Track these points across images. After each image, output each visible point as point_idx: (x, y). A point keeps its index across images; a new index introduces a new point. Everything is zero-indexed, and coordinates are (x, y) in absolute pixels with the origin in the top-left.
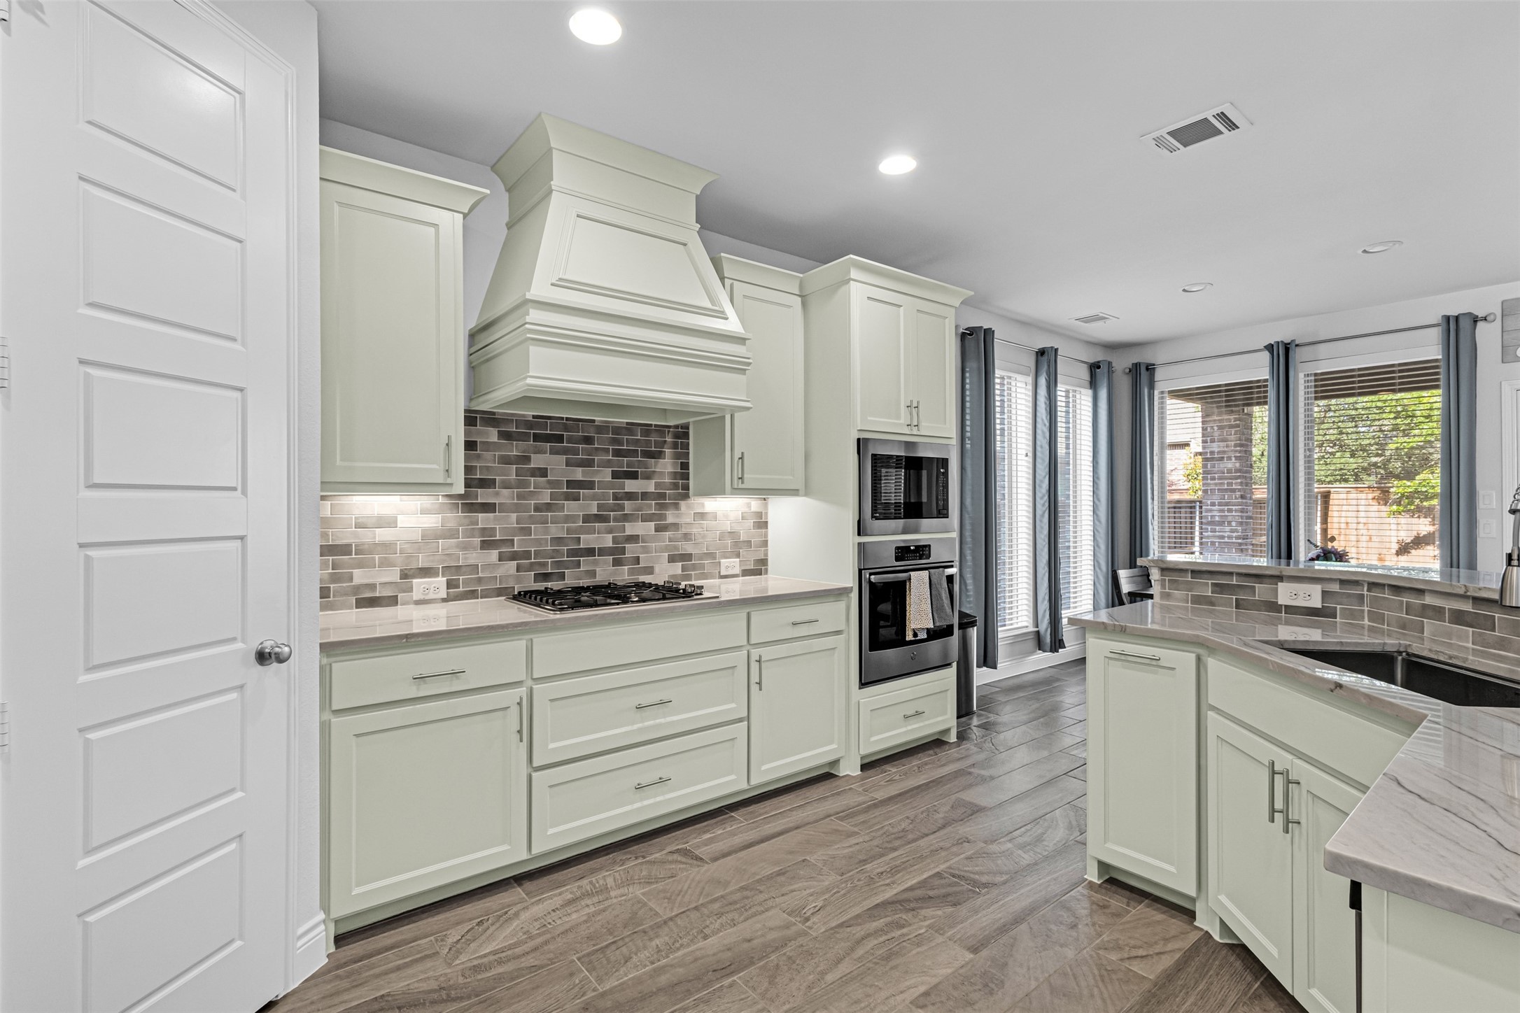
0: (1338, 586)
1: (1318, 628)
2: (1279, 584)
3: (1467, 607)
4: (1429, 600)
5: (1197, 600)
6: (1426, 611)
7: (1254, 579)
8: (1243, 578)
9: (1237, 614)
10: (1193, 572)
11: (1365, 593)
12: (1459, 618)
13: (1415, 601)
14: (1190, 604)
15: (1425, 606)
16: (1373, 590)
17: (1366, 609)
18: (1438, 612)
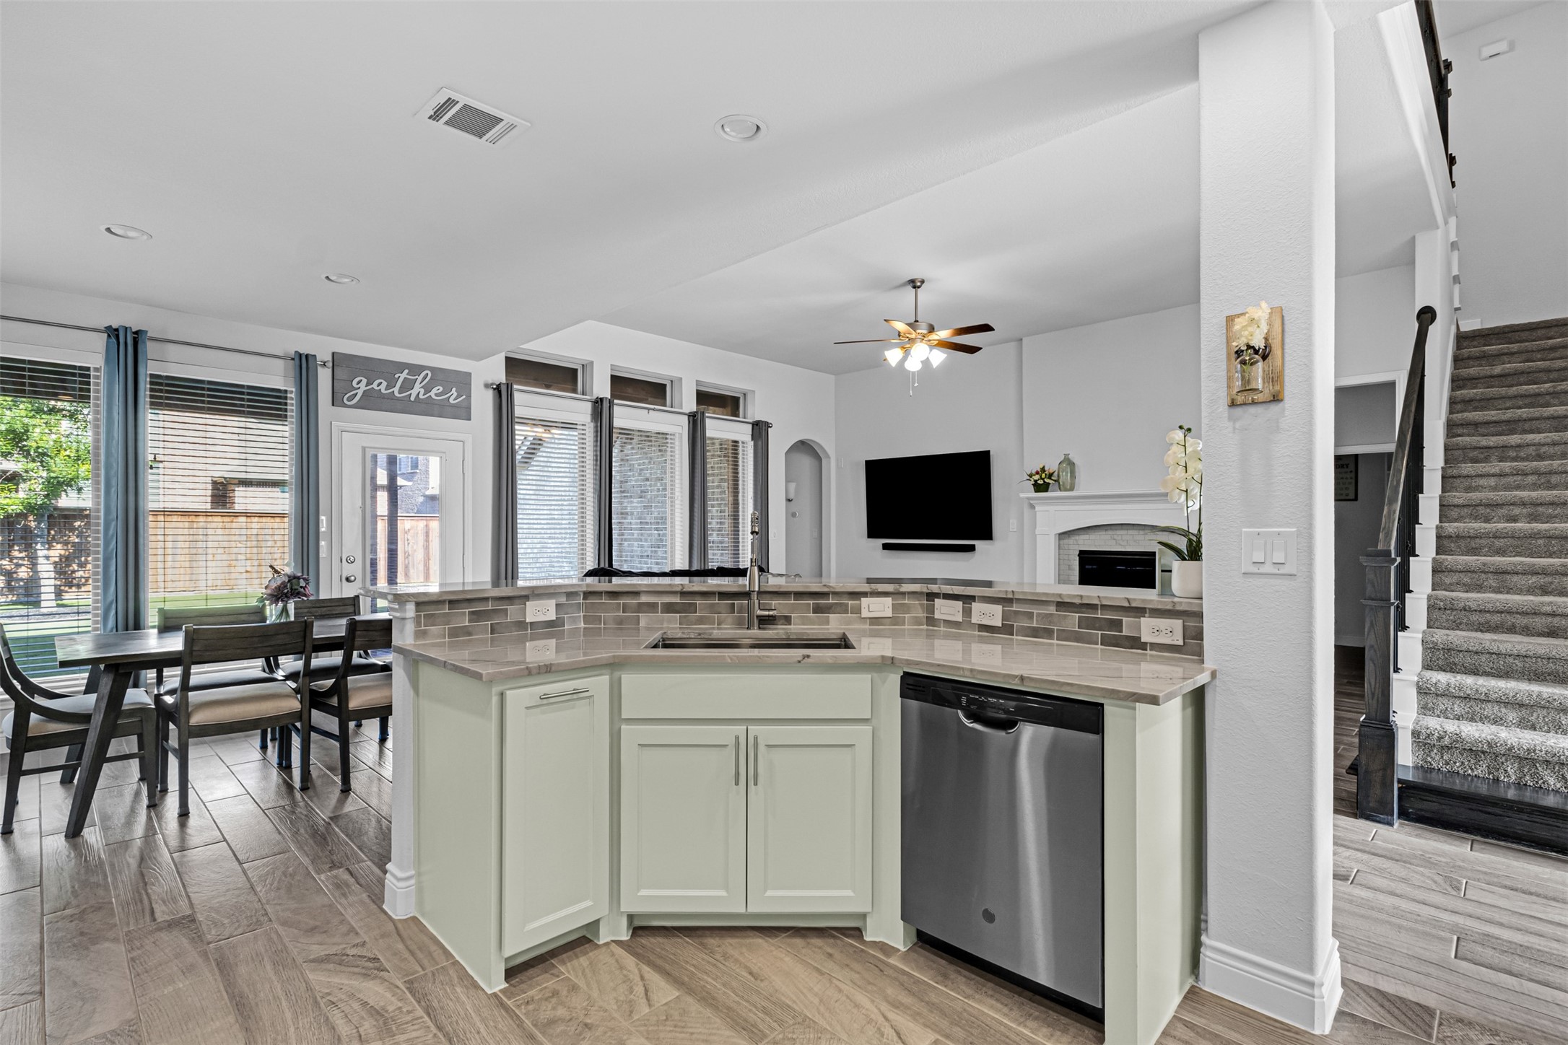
0: (565, 599)
1: (553, 638)
2: (527, 603)
3: (676, 599)
4: (644, 599)
5: (454, 633)
6: (643, 608)
7: (507, 602)
8: (497, 602)
9: (492, 640)
10: (451, 602)
11: (581, 601)
12: (669, 608)
13: (632, 601)
14: (447, 639)
15: (640, 605)
16: (590, 598)
17: (582, 614)
18: (652, 607)
